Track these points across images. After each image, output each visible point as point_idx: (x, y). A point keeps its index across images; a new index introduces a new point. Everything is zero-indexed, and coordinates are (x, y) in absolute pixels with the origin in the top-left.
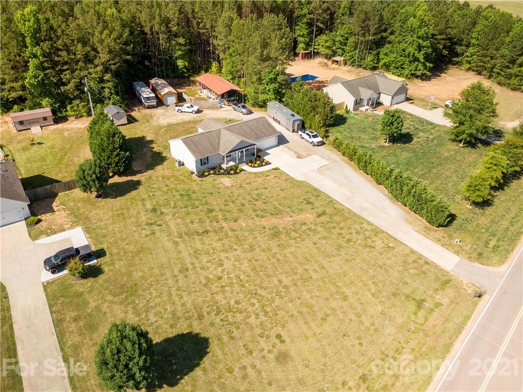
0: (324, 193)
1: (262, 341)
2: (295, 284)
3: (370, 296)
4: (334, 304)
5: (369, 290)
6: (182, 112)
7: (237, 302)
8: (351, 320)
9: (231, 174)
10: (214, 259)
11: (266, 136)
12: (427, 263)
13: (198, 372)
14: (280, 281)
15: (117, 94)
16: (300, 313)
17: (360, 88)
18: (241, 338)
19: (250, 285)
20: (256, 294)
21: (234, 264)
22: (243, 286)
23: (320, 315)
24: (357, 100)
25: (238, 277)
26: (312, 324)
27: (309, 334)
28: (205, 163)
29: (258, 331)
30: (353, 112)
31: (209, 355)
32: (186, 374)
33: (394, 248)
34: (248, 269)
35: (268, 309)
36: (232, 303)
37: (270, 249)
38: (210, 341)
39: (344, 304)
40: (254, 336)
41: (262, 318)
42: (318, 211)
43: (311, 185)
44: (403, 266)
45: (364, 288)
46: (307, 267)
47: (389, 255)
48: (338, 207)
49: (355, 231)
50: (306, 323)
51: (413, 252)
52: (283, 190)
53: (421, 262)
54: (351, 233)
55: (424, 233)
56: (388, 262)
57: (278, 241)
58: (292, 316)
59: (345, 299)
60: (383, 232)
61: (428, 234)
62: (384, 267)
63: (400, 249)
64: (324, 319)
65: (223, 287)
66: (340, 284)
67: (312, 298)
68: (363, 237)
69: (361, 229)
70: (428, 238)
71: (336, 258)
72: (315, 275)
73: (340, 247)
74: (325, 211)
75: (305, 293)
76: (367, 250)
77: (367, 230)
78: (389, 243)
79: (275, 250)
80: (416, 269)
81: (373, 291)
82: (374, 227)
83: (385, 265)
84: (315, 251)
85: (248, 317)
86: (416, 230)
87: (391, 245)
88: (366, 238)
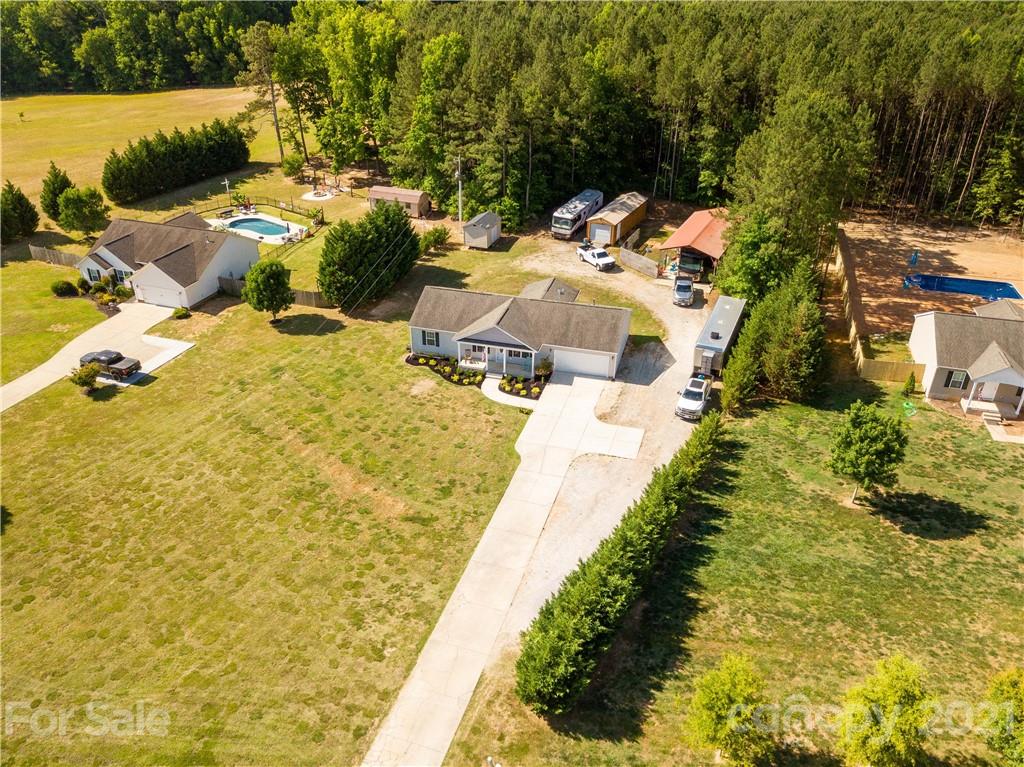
0: (501, 495)
2: (170, 569)
3: (187, 673)
4: (138, 633)
5: (206, 666)
6: (584, 261)
7: (95, 529)
8: (101, 669)
9: (452, 381)
10: (191, 465)
11: (580, 346)
12: (359, 733)
14: (171, 549)
16: (96, 602)
17: (994, 345)
19: (145, 523)
20: (126, 537)
21: (188, 488)
22: (139, 517)
23: (100, 626)
25: (160, 503)
26: (72, 625)
27: (46, 629)
28: (431, 343)
29: (35, 573)
30: (927, 400)
33: (381, 658)
34: (185, 505)
35: (92, 564)
36: (92, 524)
37: (253, 506)
39: (145, 645)
41: (68, 567)
42: (428, 511)
43: (514, 470)
44: (319, 693)
45: (208, 657)
46: (230, 563)
47: (350, 660)
48: (469, 529)
49: (398, 582)
50: (73, 617)
51: (386, 696)
52: (459, 446)
53: (357, 720)
54: (384, 580)
55: (488, 694)
56: (320, 667)
57: (284, 506)
58: (85, 595)
59: (160, 642)
60: (431, 624)
61: (490, 703)
62: (297, 662)
63: (381, 674)
64: (90, 635)
65: (127, 501)
66: (202, 620)
67: (145, 600)
68: (384, 602)
69: (414, 588)
70: (471, 706)
71: (282, 589)
72: (211, 582)
73: (325, 581)
74: (437, 519)
75: (153, 587)
76: (342, 621)
77: (415, 598)
78: (393, 645)
79: (255, 513)
80: (325, 719)
81: (206, 672)
82: (438, 603)
83: (306, 663)
84: (289, 555)
85: (65, 551)
86: (489, 675)
87: (387, 652)
88: (386, 606)
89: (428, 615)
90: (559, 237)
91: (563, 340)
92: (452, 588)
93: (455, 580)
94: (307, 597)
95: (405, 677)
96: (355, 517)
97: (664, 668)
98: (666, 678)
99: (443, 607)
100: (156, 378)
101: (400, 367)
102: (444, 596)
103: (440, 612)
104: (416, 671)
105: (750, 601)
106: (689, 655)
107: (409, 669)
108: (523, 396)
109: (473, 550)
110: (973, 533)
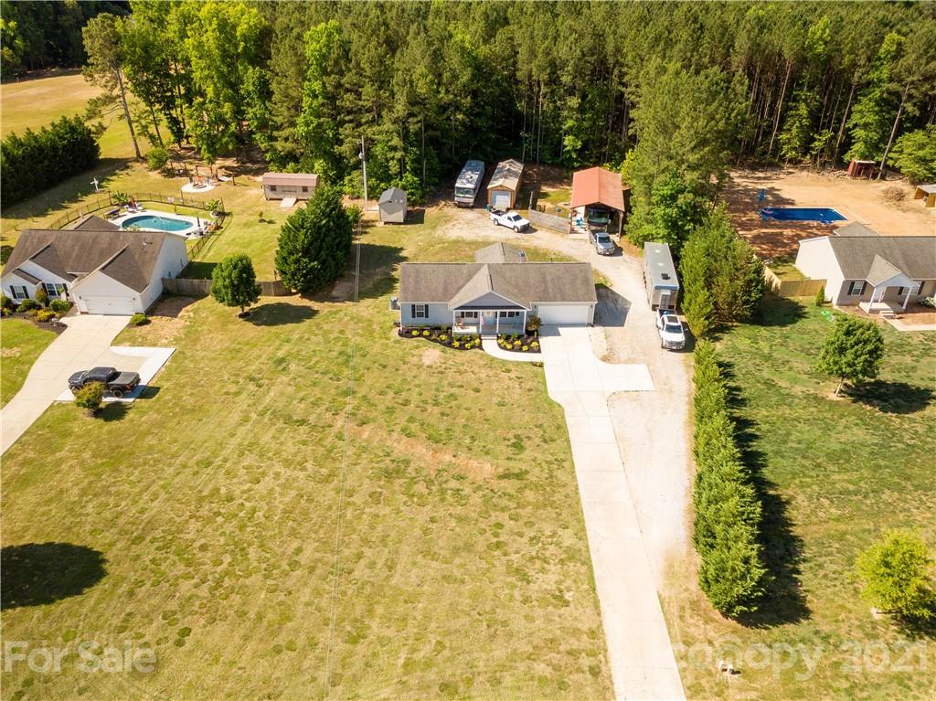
0: (568, 441)
1: (159, 621)
2: (312, 570)
3: (401, 661)
4: (325, 637)
5: (414, 650)
6: (499, 224)
7: (203, 548)
8: (314, 679)
9: (453, 347)
10: (259, 467)
11: (563, 300)
12: (595, 672)
13: (38, 612)
14: (299, 551)
15: (415, 172)
16: (260, 617)
17: (878, 258)
18: (139, 601)
19: (253, 532)
20: (243, 549)
21: (272, 489)
22: (242, 528)
23: (281, 640)
24: (853, 283)
25: (254, 510)
26: (251, 646)
27: (227, 656)
28: (420, 315)
29: (172, 605)
30: (836, 307)
31: (79, 598)
32: (23, 605)
33: (567, 604)
34: (281, 506)
35: (227, 582)
36: (197, 544)
37: (351, 493)
38: (104, 580)
39: (341, 647)
40: (154, 609)
41: (204, 591)
42: (516, 467)
43: (563, 417)
44: (535, 647)
45: (410, 642)
46: (368, 552)
47: (540, 611)
48: (561, 476)
49: (532, 535)
50: (246, 638)
51: (595, 633)
52: (501, 404)
53: (585, 662)
54: (521, 535)
55: (675, 610)
56: (518, 624)
57: (380, 487)
58: (242, 614)
59: (354, 640)
60: (587, 562)
61: (682, 618)
62: (496, 628)
63: (576, 614)
64: (278, 650)
65: (218, 514)
66: (380, 610)
67: (308, 604)
68: (534, 554)
69: (551, 536)
70: (669, 626)
71: (434, 564)
72: (360, 572)
73: (469, 547)
74: (527, 472)
75: (307, 591)
76: (509, 579)
77: (558, 544)
78: (569, 590)
79: (357, 499)
80: (556, 668)
81: (418, 656)
82: (580, 545)
83: (505, 624)
84: (417, 532)
85: (188, 577)
86: (665, 594)
87: (568, 596)
88: (538, 558)
89: (578, 556)
90: (461, 206)
91: (546, 297)
92: (583, 529)
93: (581, 521)
94: (463, 566)
95: (599, 614)
96: (453, 484)
97: (790, 555)
98: (797, 563)
99: (587, 547)
100: (159, 388)
101: (397, 342)
102: (581, 534)
103: (588, 550)
104: (603, 606)
105: (816, 488)
106: (801, 541)
107: (597, 606)
108: (525, 351)
109: (577, 493)
110: (929, 404)
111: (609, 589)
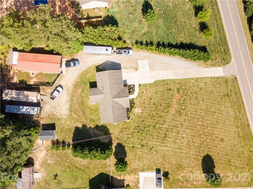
0: (167, 80)
1: (215, 142)
2: (203, 122)
3: (218, 105)
4: (215, 117)
5: (216, 104)
7: (200, 141)
8: (222, 117)
9: (134, 105)
10: (180, 138)
12: (218, 79)
13: (214, 160)
14: (199, 125)
16: (213, 127)
18: (211, 146)
19: (196, 134)
20: (200, 134)
21: (186, 134)
22: (195, 136)
23: (216, 123)
25: (191, 136)
26: (217, 127)
27: (219, 130)
29: (212, 141)
31: (212, 156)
32: (214, 163)
33: (206, 82)
34: (190, 131)
35: (207, 134)
36: (200, 142)
37: (185, 119)
38: (208, 154)
39: (216, 114)
40: (213, 143)
41: (209, 137)
42: (176, 90)
43: (159, 80)
44: (214, 87)
45: (215, 105)
46: (199, 114)
47: (208, 86)
48: (178, 81)
49: (192, 87)
50: (216, 128)
51: (211, 78)
52: (156, 93)
53: (216, 80)
54: (193, 89)
55: (206, 66)
56: (211, 89)
57: (183, 115)
58: (212, 130)
59: (215, 113)
60: (198, 78)
61: (207, 65)
62: (211, 92)
63: (208, 81)
64: (218, 123)
65: (192, 141)
66: (210, 110)
67: (210, 121)
68: (197, 87)
69: (193, 84)
70: (209, 67)
71: (200, 103)
72: (203, 114)
73: (196, 97)
74: (177, 88)
75: (207, 122)
76: (202, 91)
77: (194, 83)
78: (204, 81)
79: (187, 118)
80: (217, 84)
81: (217, 103)
82: (194, 79)
83: (211, 91)
84: (194, 106)
85: (206, 141)
86: (204, 67)
87: (205, 82)
88: (197, 86)
89: (197, 80)
92: (191, 78)
93: (189, 79)
94: (200, 98)
95: (208, 77)
96: (182, 101)
97: (194, 45)
98: (195, 45)
99: (195, 78)
100: (156, 169)
102: (193, 79)
103: (196, 78)
104: (207, 76)
105: (177, 36)
106: (190, 42)
107: (206, 77)
108: (135, 88)
109: (182, 79)
111: (203, 75)
